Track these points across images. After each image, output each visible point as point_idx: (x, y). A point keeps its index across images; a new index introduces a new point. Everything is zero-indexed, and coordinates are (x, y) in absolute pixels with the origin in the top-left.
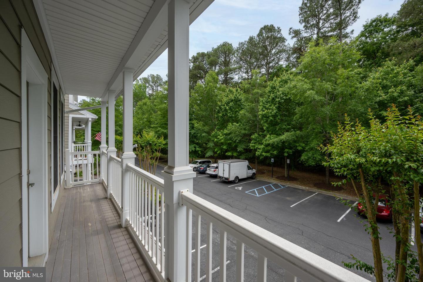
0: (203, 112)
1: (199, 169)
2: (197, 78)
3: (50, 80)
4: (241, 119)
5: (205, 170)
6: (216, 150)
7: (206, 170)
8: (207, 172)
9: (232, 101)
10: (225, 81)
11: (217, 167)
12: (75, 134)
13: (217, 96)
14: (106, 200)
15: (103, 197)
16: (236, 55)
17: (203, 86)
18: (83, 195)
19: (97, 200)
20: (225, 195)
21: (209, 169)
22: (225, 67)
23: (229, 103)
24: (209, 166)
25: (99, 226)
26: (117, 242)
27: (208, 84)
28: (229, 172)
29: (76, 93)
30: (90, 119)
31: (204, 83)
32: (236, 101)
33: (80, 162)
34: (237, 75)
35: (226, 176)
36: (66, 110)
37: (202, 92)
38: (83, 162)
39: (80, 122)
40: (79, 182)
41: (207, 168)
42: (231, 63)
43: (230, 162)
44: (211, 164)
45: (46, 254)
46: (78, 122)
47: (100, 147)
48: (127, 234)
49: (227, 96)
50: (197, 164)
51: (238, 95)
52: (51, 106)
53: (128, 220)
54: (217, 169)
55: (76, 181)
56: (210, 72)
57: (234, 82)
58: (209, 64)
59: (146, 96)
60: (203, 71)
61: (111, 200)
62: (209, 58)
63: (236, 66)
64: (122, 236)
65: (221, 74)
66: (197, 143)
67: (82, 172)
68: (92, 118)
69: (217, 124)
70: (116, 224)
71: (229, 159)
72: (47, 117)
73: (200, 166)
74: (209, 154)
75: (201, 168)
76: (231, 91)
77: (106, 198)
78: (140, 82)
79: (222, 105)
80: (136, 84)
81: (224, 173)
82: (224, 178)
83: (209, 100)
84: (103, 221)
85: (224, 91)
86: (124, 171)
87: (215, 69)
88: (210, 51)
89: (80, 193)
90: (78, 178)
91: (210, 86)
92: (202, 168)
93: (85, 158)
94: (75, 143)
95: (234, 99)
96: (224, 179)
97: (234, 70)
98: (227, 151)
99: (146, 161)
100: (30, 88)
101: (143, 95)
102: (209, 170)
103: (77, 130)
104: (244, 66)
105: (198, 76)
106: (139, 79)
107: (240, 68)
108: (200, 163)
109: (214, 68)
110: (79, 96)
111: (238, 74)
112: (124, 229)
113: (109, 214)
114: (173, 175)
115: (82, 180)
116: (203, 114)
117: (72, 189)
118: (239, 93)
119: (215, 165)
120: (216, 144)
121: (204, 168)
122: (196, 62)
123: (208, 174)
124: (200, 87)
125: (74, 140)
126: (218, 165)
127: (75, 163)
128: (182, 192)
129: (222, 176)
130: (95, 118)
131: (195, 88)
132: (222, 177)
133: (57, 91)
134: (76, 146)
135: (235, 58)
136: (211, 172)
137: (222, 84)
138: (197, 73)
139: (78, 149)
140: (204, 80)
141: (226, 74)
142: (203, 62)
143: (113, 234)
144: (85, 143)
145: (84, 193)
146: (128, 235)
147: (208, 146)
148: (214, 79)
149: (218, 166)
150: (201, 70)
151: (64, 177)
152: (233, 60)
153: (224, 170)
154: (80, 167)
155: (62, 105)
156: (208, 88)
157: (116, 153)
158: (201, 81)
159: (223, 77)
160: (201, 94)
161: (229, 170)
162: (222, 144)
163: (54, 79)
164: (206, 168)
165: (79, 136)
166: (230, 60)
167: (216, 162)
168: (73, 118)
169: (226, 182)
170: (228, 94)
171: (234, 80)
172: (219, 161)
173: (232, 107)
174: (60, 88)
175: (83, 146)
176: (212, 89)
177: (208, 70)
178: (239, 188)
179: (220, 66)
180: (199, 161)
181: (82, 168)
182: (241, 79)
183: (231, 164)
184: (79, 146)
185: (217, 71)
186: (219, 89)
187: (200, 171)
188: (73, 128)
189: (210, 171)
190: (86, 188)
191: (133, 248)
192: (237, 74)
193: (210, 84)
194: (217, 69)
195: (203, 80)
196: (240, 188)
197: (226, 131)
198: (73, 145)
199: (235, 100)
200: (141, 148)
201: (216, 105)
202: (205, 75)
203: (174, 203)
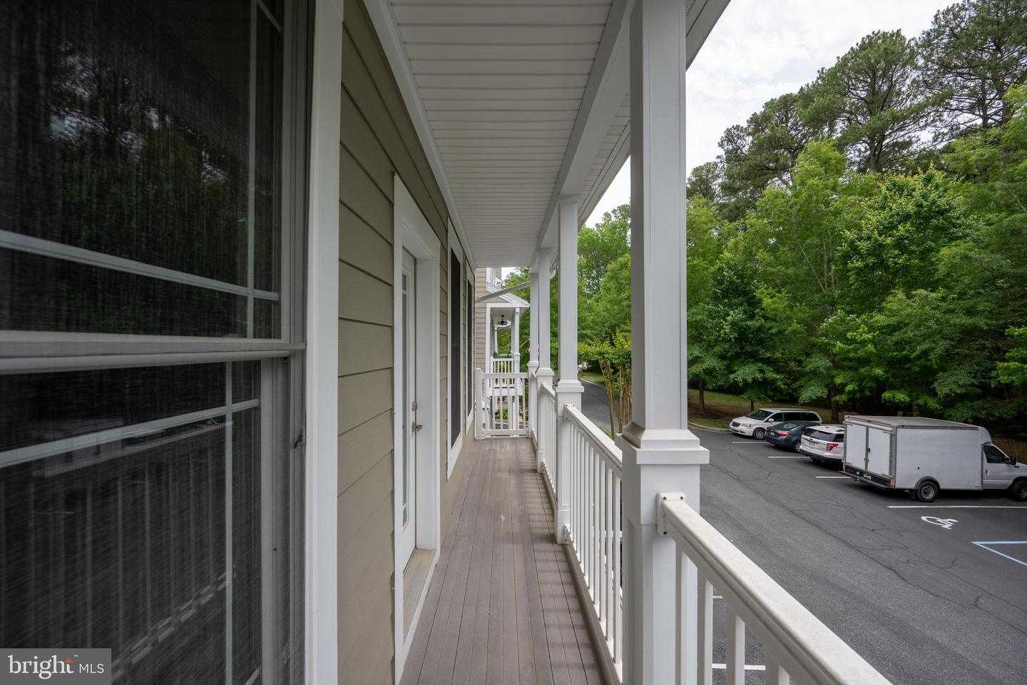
0: (787, 268)
1: (773, 434)
2: (765, 174)
3: (444, 247)
4: (948, 275)
5: (794, 439)
6: (838, 381)
7: (799, 441)
8: (801, 447)
9: (906, 218)
10: (872, 162)
11: (840, 438)
12: (498, 339)
13: (837, 213)
14: (534, 474)
15: (530, 468)
16: (921, 62)
17: (789, 192)
18: (500, 456)
19: (520, 472)
20: (873, 530)
21: (809, 438)
22: (871, 114)
23: (895, 227)
24: (809, 432)
25: (516, 527)
26: (544, 571)
27: (803, 183)
28: (891, 457)
29: (498, 264)
30: (518, 310)
31: (791, 184)
32: (927, 219)
33: (504, 392)
34: (929, 128)
35: (879, 467)
36: (477, 295)
37: (782, 212)
38: (508, 393)
39: (503, 316)
40: (502, 431)
41: (803, 436)
42: (899, 94)
43: (895, 424)
44: (819, 425)
45: (436, 550)
46: (501, 316)
47: (528, 365)
48: (564, 561)
49: (883, 208)
50: (767, 421)
51: (933, 196)
52: (446, 293)
53: (567, 531)
54: (841, 444)
55: (498, 427)
56: (812, 144)
57: (912, 154)
58: (809, 122)
59: (626, 247)
60: (788, 149)
61: (543, 476)
62: (805, 107)
63: (921, 98)
64: (554, 561)
65: (857, 140)
66: (769, 358)
67: (507, 411)
68: (520, 308)
69: (842, 296)
70: (547, 531)
71: (895, 415)
72: (438, 313)
73: (777, 427)
74: (812, 391)
75: (780, 432)
76: (899, 189)
77: (535, 471)
78: (613, 219)
79: (860, 239)
80: (605, 223)
81: (869, 458)
82: (869, 474)
83: (807, 229)
84: (525, 517)
85: (867, 192)
86: (559, 419)
87: (832, 130)
88: (810, 84)
89: (495, 453)
90: (502, 423)
91: (811, 188)
92: (785, 433)
93: (511, 386)
94: (495, 355)
95: (915, 213)
96: (870, 477)
97: (916, 114)
98: (881, 386)
99: (623, 398)
100: (418, 267)
101: (619, 247)
102: (810, 441)
103: (500, 331)
104: (963, 87)
105: (768, 169)
106: (613, 212)
107: (942, 100)
108: (777, 417)
109: (827, 129)
110: (503, 269)
111: (933, 121)
112: (560, 548)
113: (537, 506)
114: (639, 447)
115: (506, 427)
116: (786, 274)
117: (484, 442)
118: (937, 187)
119: (833, 429)
120: (840, 363)
121: (793, 435)
122: (763, 130)
123: (807, 454)
124: (777, 197)
125: (496, 351)
126: (846, 431)
127: (497, 393)
128: (665, 498)
129: (862, 466)
130: (525, 306)
131: (757, 203)
132: (862, 473)
133: (459, 265)
134: (497, 362)
135: (914, 74)
136: (819, 449)
137: (862, 171)
138: (766, 159)
139: (499, 369)
140: (789, 175)
141: (876, 136)
142: (787, 121)
143: (539, 551)
144: (510, 357)
145: (500, 453)
146: (566, 564)
147: (807, 369)
148: (825, 163)
149: (843, 433)
150: (781, 147)
151: (472, 418)
152: (908, 82)
153: (868, 450)
154: (505, 401)
155: (470, 288)
156: (804, 195)
157: (552, 379)
158: (780, 178)
159: (863, 149)
160: (779, 218)
161: (891, 453)
162: (865, 361)
163: (453, 244)
164: (798, 434)
165: (503, 341)
166: (891, 86)
167: (836, 421)
168: (492, 310)
169: (881, 489)
170: (886, 198)
171: (914, 147)
172: (848, 419)
173: (907, 238)
174: (466, 258)
175: (507, 362)
176: (820, 194)
177: (804, 141)
178: (939, 520)
179: (849, 120)
180: (775, 411)
181: (507, 403)
182: (947, 137)
183: (900, 432)
184: (500, 362)
185: (839, 135)
186: (848, 190)
187: (777, 441)
188: (492, 327)
189: (814, 446)
190: (505, 444)
191: (573, 596)
192: (926, 125)
193: (810, 182)
194: (839, 131)
195: (786, 177)
196: (947, 524)
197: (880, 319)
198: (493, 360)
199: (918, 214)
200: (612, 370)
201: (838, 239)
202: (795, 157)
203: (642, 523)
